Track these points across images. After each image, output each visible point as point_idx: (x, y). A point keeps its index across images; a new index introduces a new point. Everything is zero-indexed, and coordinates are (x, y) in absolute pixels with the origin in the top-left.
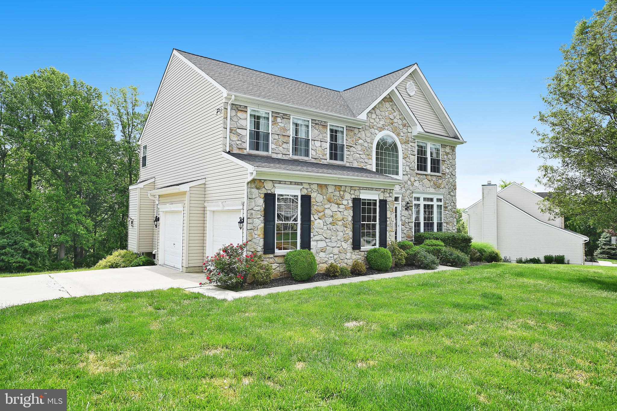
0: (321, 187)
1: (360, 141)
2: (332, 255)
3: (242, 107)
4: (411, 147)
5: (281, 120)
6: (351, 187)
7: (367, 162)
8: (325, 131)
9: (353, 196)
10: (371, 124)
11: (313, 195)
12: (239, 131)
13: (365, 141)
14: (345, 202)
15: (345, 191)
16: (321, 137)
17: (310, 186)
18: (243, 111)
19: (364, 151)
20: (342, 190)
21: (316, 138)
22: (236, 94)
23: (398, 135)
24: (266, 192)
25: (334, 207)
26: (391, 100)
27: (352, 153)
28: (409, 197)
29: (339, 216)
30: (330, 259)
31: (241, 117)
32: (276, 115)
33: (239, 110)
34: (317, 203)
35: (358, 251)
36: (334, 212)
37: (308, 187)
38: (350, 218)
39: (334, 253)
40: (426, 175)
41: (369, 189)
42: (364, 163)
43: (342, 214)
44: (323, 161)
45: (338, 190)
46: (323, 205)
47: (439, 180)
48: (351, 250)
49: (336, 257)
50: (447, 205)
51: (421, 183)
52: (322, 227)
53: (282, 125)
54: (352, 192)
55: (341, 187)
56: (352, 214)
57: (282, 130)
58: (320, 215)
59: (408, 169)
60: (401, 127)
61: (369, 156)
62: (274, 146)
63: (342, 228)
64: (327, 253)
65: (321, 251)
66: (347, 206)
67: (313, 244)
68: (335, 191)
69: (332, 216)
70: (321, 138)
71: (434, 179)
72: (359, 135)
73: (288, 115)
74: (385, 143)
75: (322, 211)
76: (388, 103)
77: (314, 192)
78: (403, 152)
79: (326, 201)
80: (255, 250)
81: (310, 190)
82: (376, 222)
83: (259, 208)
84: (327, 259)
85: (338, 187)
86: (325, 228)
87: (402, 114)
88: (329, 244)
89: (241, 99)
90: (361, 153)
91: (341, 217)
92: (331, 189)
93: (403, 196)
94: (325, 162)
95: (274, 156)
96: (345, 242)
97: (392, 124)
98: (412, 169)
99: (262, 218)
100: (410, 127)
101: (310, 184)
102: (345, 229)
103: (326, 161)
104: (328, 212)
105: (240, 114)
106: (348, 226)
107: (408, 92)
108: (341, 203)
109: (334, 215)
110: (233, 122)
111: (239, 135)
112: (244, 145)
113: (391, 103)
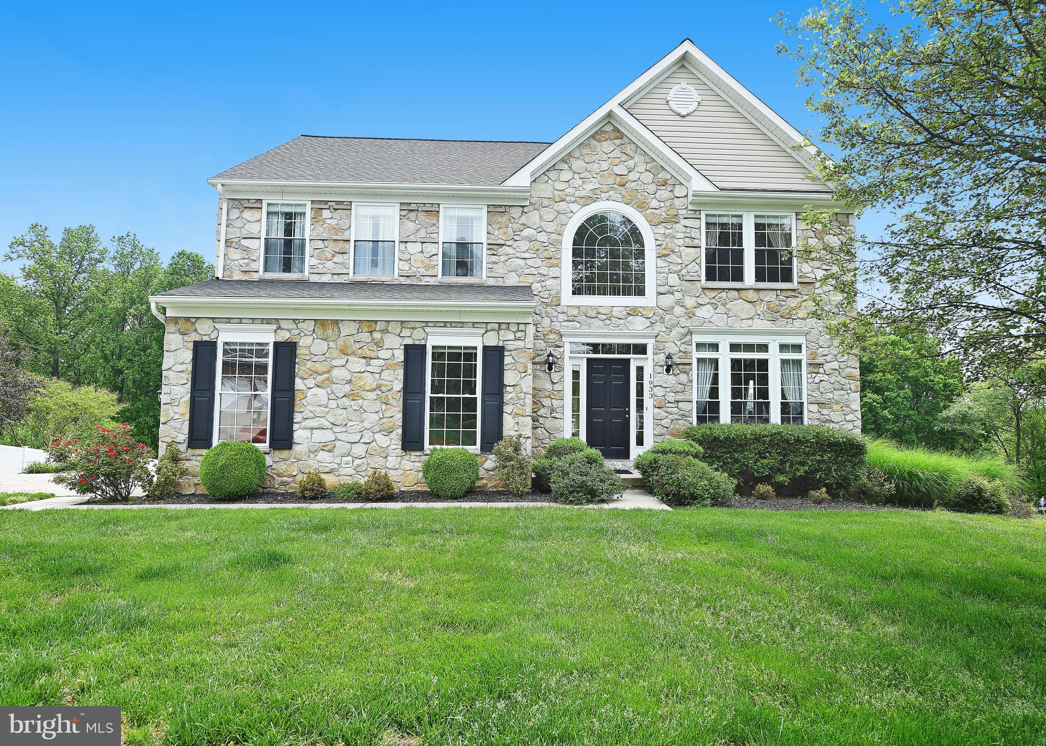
0: (322, 325)
1: (527, 232)
2: (350, 458)
3: (251, 201)
4: (685, 229)
5: (331, 214)
6: (402, 322)
7: (545, 273)
8: (435, 222)
9: (409, 341)
10: (556, 193)
11: (303, 342)
12: (245, 242)
13: (540, 230)
14: (384, 354)
15: (385, 331)
16: (422, 233)
17: (297, 324)
18: (253, 208)
19: (537, 250)
20: (378, 329)
21: (412, 238)
22: (223, 181)
23: (641, 207)
24: (198, 339)
25: (357, 364)
26: (618, 134)
27: (503, 258)
28: (678, 343)
29: (369, 381)
30: (343, 466)
31: (250, 219)
32: (319, 207)
33: (246, 208)
34: (312, 356)
35: (418, 453)
36: (356, 374)
37: (292, 326)
38: (399, 386)
39: (355, 454)
40: (738, 290)
41: (453, 325)
42: (538, 275)
43: (378, 378)
44: (427, 279)
45: (366, 329)
46: (328, 360)
47: (789, 299)
48: (399, 451)
49: (357, 462)
50: (820, 360)
51: (721, 309)
52: (325, 403)
53: (333, 222)
54: (406, 332)
55: (376, 323)
56: (401, 377)
57: (333, 231)
58: (320, 380)
59: (673, 279)
60: (652, 188)
61: (554, 261)
62: (314, 261)
63: (378, 406)
64: (336, 454)
65: (322, 450)
66: (389, 362)
67: (299, 435)
68: (358, 332)
69: (349, 382)
70: (424, 235)
71: (770, 297)
72: (523, 220)
73: (345, 203)
74: (602, 230)
75: (324, 373)
76: (610, 142)
77: (306, 335)
78: (659, 243)
79: (336, 353)
80: (172, 440)
81: (297, 332)
82: (475, 394)
83: (183, 367)
84: (336, 466)
85: (367, 324)
86: (333, 404)
87: (654, 161)
88: (340, 436)
89: (242, 188)
90: (526, 255)
91: (375, 383)
92: (346, 330)
93: (656, 341)
94: (432, 281)
95: (314, 278)
96: (383, 433)
97: (623, 185)
98: (688, 278)
99: (189, 385)
100: (681, 184)
101: (297, 322)
102: (384, 407)
103: (434, 278)
104: (339, 374)
105: (247, 214)
106: (392, 401)
107: (675, 108)
108: (373, 355)
109: (354, 379)
110: (235, 229)
111: (246, 249)
112: (254, 266)
113: (618, 142)
